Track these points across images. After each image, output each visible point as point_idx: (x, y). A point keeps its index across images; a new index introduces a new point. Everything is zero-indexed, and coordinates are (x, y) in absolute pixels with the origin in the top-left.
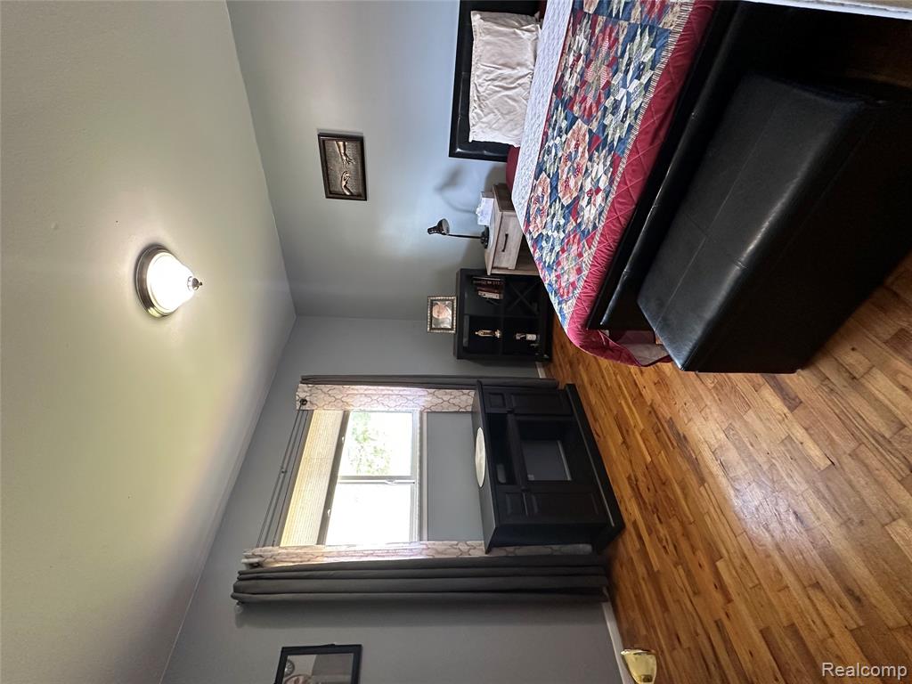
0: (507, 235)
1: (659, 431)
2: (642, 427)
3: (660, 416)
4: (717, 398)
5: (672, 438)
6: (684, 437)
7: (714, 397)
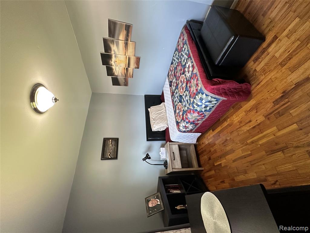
0: (173, 153)
1: (279, 112)
2: (275, 128)
3: (272, 110)
4: (269, 73)
5: (283, 103)
6: (283, 93)
7: (268, 74)
